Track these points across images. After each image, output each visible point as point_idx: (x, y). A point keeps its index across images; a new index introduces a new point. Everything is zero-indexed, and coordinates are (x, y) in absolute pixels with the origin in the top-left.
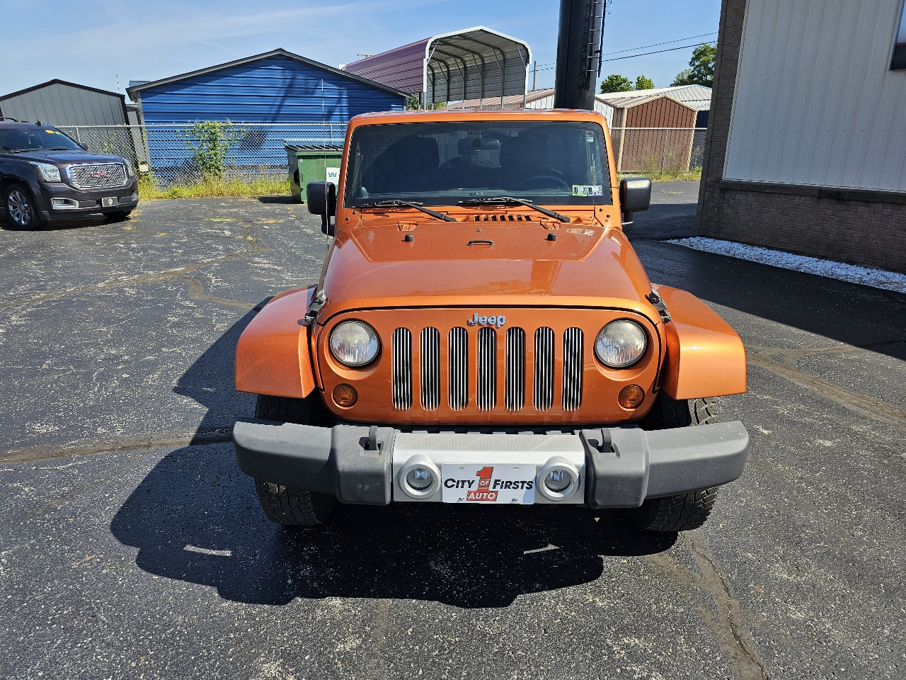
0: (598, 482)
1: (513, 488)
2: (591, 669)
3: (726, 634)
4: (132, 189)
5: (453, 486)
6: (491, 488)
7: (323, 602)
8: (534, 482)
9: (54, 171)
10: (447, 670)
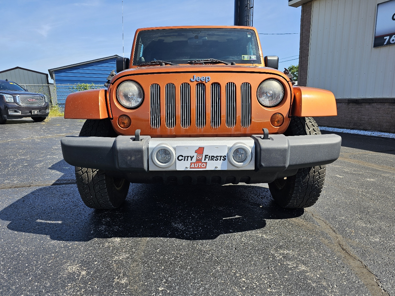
0: (262, 152)
1: (216, 160)
2: (263, 264)
3: (337, 248)
4: (46, 107)
5: (182, 159)
6: (203, 161)
7: (109, 240)
8: (227, 156)
9: (10, 97)
10: (179, 267)
